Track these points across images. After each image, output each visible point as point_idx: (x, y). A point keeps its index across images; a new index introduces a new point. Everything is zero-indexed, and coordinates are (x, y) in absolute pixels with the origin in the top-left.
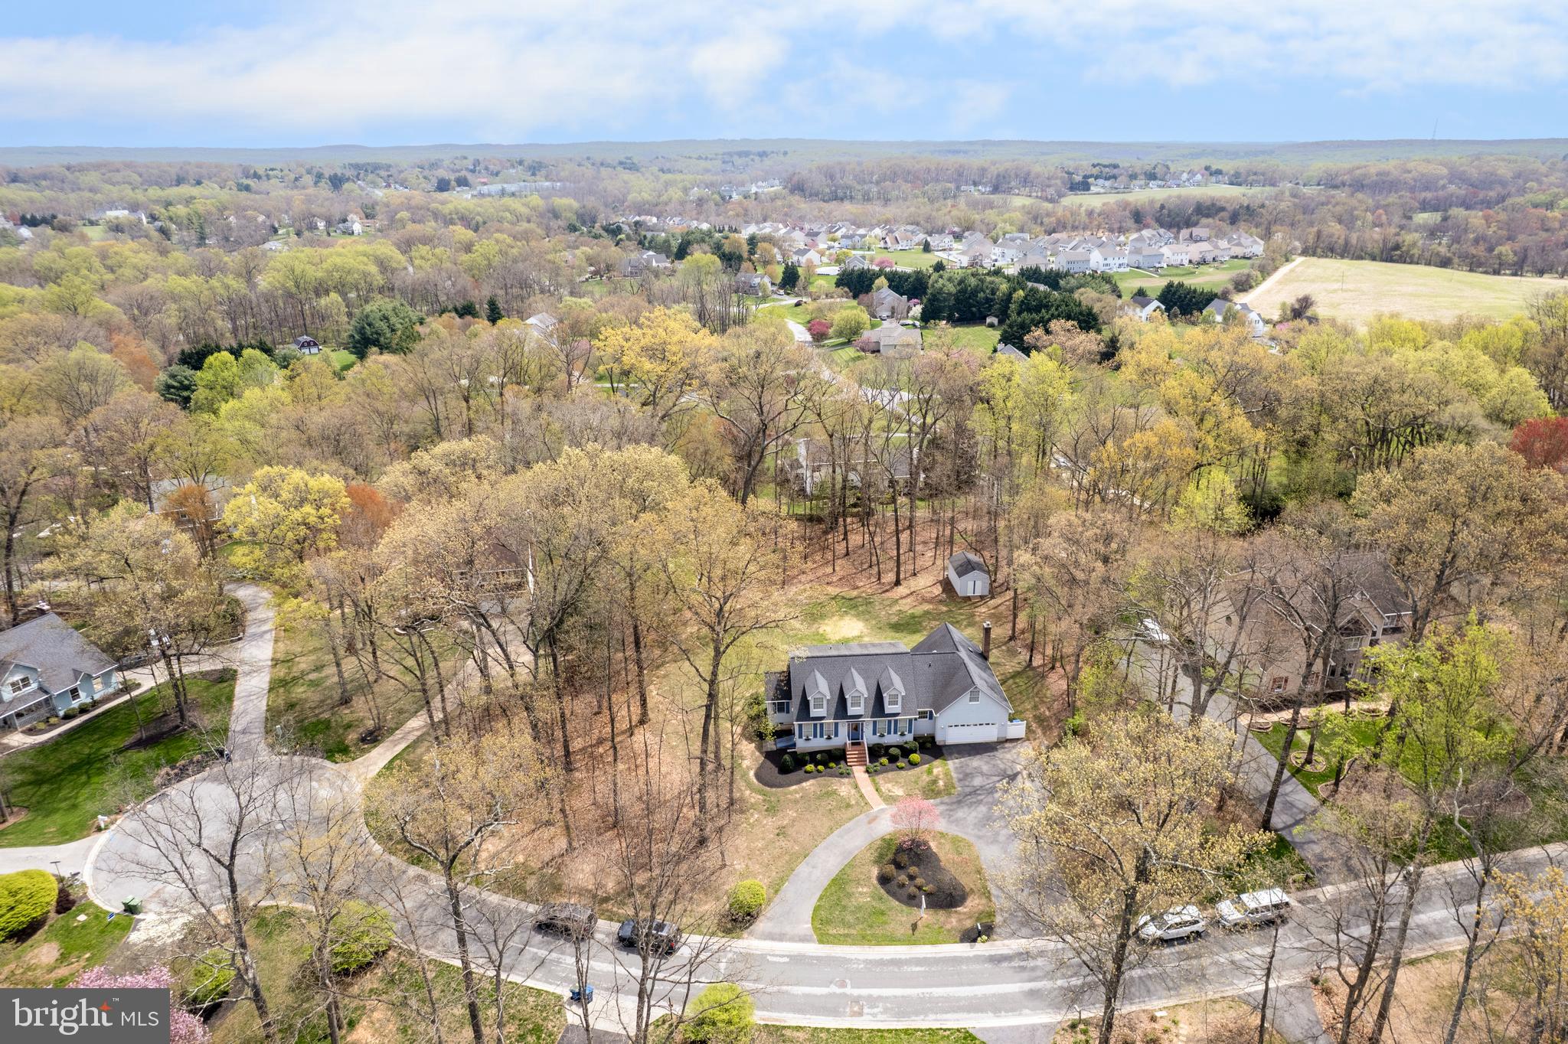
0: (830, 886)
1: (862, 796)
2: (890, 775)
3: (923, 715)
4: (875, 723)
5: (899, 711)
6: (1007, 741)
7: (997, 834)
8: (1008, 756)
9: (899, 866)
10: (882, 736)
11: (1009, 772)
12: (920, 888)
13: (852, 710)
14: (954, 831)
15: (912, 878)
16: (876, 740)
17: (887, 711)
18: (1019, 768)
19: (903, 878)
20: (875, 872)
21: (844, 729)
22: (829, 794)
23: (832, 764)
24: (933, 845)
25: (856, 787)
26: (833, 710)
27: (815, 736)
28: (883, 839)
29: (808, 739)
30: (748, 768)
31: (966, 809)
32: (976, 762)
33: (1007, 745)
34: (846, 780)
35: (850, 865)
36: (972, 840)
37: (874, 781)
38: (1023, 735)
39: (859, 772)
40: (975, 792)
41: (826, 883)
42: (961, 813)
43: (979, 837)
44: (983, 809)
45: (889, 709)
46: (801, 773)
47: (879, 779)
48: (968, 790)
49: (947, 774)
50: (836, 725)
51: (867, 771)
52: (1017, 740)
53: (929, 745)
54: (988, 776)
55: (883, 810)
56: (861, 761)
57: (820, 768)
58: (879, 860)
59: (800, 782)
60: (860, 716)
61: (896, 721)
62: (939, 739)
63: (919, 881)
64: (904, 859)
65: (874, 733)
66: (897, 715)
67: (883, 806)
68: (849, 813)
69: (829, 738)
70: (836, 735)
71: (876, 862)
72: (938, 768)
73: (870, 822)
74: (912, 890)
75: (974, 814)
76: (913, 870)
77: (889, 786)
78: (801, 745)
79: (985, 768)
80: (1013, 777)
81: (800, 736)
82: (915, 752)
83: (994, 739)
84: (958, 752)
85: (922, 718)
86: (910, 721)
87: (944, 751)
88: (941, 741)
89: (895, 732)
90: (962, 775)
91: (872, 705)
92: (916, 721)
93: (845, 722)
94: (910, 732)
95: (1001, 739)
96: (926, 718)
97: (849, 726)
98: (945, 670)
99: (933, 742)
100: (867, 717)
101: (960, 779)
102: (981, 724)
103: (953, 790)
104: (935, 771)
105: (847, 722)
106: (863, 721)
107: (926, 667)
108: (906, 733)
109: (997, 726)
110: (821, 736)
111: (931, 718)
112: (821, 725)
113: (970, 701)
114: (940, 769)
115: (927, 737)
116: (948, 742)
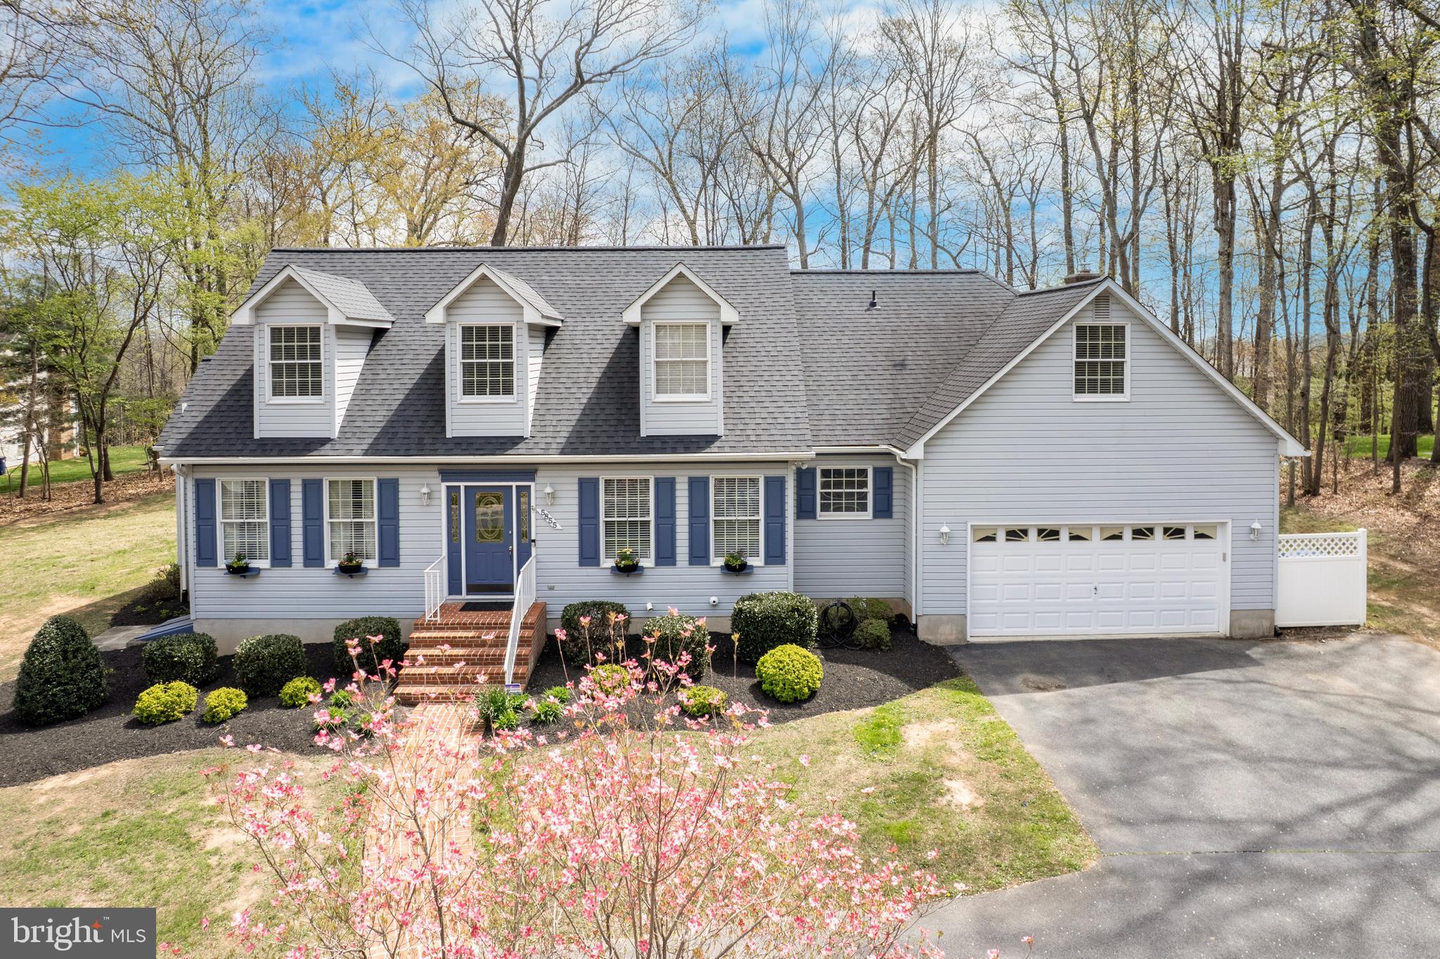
1: (347, 859)
3: (838, 490)
4: (587, 490)
5: (712, 423)
6: (1280, 633)
8: (1340, 683)
10: (627, 570)
13: (466, 413)
16: (592, 584)
17: (650, 426)
21: (426, 516)
23: (301, 686)
25: (359, 797)
26: (380, 416)
27: (280, 557)
29: (241, 571)
33: (1295, 647)
45: (662, 410)
46: (110, 726)
49: (992, 752)
50: (390, 490)
52: (1337, 631)
53: (878, 628)
54: (1298, 768)
56: (466, 677)
57: (226, 697)
60: (511, 442)
61: (698, 487)
62: (931, 609)
65: (588, 557)
66: (706, 441)
69: (349, 569)
70: (390, 556)
72: (932, 720)
78: (210, 601)
79: (1239, 728)
82: (800, 638)
83: (1217, 624)
84: (1038, 668)
85: (838, 508)
86: (773, 486)
87: (962, 661)
88: (938, 620)
89: (699, 556)
90: (1102, 764)
91: (583, 395)
92: (805, 511)
93: (434, 477)
94: (775, 555)
95: (1253, 625)
96: (863, 508)
97: (452, 500)
98: (940, 321)
99: (902, 625)
100: (546, 451)
101: (1097, 786)
102: (1142, 533)
103: (1059, 846)
104: (917, 737)
105: (447, 472)
106: (528, 471)
107: (858, 308)
108: (756, 561)
109: (1223, 542)
110: (313, 558)
111: (884, 510)
112: (312, 490)
113: (1080, 388)
114: (945, 725)
115: (872, 602)
116: (982, 630)
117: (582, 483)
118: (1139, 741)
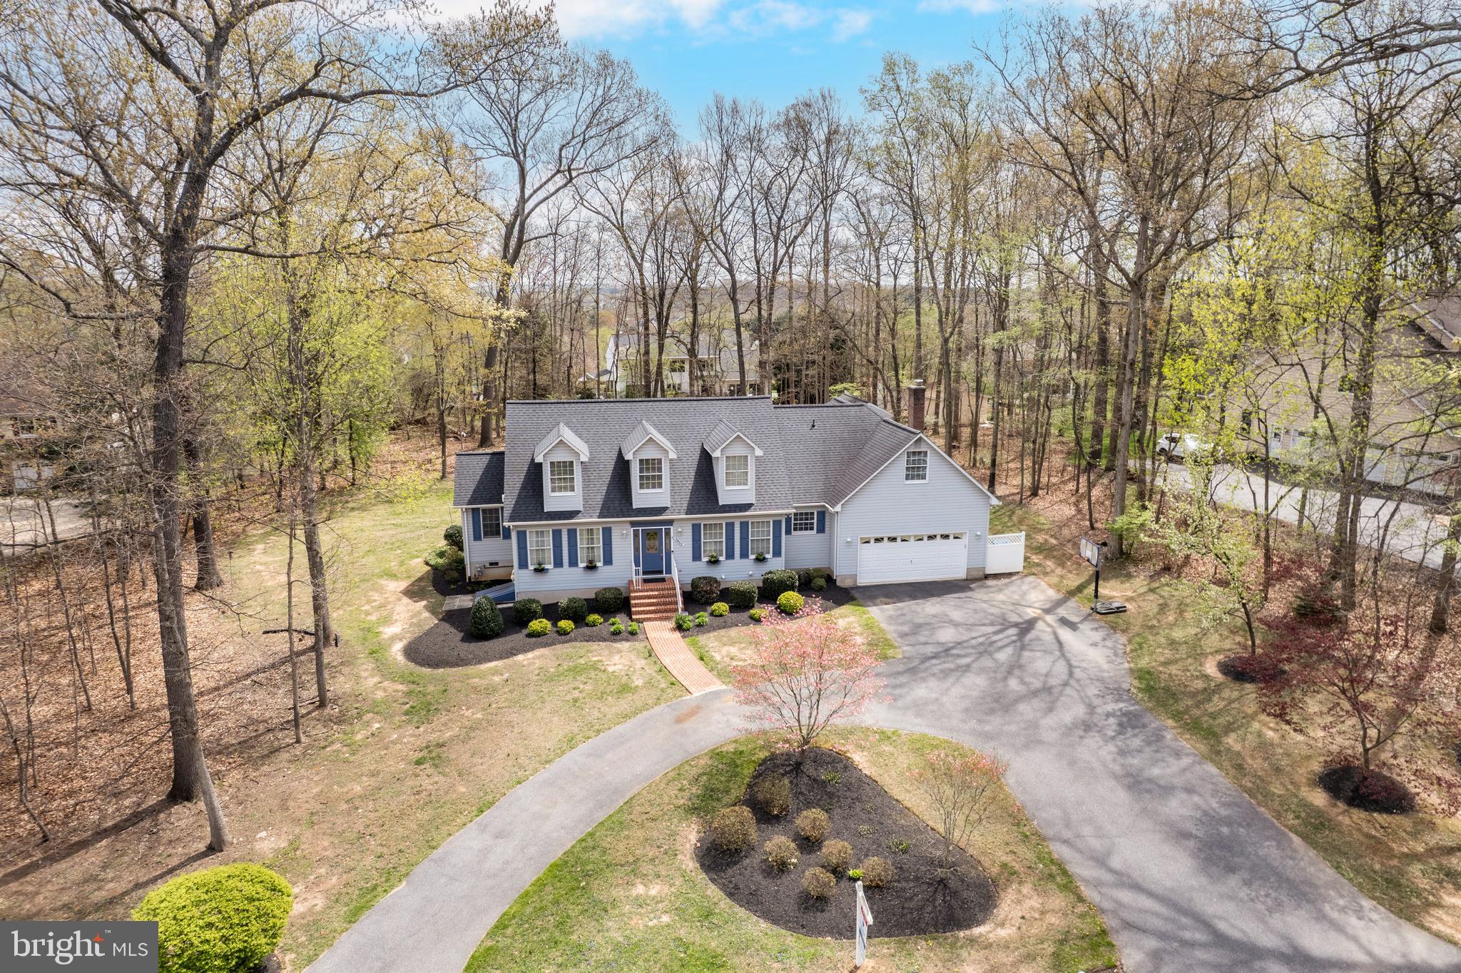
0: (540, 885)
1: (663, 670)
2: (733, 632)
3: (801, 521)
4: (696, 529)
5: (750, 498)
6: (987, 577)
7: (1034, 725)
8: (1001, 597)
9: (766, 814)
10: (714, 562)
11: (1014, 618)
12: (838, 871)
13: (642, 497)
14: (913, 725)
15: (808, 844)
16: (700, 569)
17: (722, 501)
18: (1031, 613)
19: (778, 843)
20: (690, 835)
21: (624, 543)
22: (576, 671)
23: (593, 617)
24: (860, 759)
25: (650, 653)
26: (599, 498)
27: (558, 563)
28: (716, 754)
29: (540, 570)
30: (394, 638)
31: (933, 683)
32: (930, 608)
33: (990, 582)
34: (625, 645)
35: (617, 824)
36: (968, 742)
37: (694, 644)
38: (1018, 565)
39: (660, 633)
40: (946, 651)
41: (528, 877)
42: (923, 691)
43: (988, 737)
44: (976, 683)
45: (727, 493)
46: (518, 638)
47: (709, 640)
48: (929, 650)
49: (869, 626)
50: (607, 532)
51: (679, 628)
52: (1010, 575)
53: (821, 582)
54: (970, 626)
55: (716, 695)
56: (664, 610)
57: (565, 624)
58: (702, 805)
59: (512, 653)
60: (662, 510)
61: (744, 526)
62: (841, 573)
63: (834, 848)
64: (781, 790)
65: (696, 557)
66: (748, 507)
67: (718, 686)
68: (624, 704)
69: (591, 567)
70: (608, 561)
71: (693, 810)
72: (846, 618)
73: (679, 720)
74: (811, 876)
75: (957, 691)
76: (810, 818)
77: (733, 650)
78: (525, 584)
79: (956, 615)
80: (1027, 626)
81: (523, 565)
82: (792, 588)
83: (961, 574)
84: (887, 596)
85: (801, 529)
86: (777, 524)
87: (856, 594)
88: (845, 577)
89: (744, 555)
90: (906, 629)
91: (689, 484)
92: (788, 532)
93: (629, 526)
94: (777, 553)
95: (975, 574)
96: (812, 529)
97: (636, 534)
98: (845, 435)
99: (830, 579)
100: (679, 513)
101: (903, 635)
102: (931, 537)
103: (890, 652)
104: (842, 623)
105: (633, 524)
106: (670, 522)
107: (806, 427)
108: (769, 556)
109: (965, 540)
110: (573, 563)
111: (821, 530)
112: (572, 533)
113: (907, 478)
114: (852, 619)
115: (815, 570)
116: (863, 581)
117: (694, 526)
118: (918, 620)
